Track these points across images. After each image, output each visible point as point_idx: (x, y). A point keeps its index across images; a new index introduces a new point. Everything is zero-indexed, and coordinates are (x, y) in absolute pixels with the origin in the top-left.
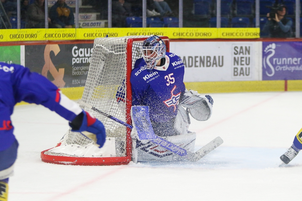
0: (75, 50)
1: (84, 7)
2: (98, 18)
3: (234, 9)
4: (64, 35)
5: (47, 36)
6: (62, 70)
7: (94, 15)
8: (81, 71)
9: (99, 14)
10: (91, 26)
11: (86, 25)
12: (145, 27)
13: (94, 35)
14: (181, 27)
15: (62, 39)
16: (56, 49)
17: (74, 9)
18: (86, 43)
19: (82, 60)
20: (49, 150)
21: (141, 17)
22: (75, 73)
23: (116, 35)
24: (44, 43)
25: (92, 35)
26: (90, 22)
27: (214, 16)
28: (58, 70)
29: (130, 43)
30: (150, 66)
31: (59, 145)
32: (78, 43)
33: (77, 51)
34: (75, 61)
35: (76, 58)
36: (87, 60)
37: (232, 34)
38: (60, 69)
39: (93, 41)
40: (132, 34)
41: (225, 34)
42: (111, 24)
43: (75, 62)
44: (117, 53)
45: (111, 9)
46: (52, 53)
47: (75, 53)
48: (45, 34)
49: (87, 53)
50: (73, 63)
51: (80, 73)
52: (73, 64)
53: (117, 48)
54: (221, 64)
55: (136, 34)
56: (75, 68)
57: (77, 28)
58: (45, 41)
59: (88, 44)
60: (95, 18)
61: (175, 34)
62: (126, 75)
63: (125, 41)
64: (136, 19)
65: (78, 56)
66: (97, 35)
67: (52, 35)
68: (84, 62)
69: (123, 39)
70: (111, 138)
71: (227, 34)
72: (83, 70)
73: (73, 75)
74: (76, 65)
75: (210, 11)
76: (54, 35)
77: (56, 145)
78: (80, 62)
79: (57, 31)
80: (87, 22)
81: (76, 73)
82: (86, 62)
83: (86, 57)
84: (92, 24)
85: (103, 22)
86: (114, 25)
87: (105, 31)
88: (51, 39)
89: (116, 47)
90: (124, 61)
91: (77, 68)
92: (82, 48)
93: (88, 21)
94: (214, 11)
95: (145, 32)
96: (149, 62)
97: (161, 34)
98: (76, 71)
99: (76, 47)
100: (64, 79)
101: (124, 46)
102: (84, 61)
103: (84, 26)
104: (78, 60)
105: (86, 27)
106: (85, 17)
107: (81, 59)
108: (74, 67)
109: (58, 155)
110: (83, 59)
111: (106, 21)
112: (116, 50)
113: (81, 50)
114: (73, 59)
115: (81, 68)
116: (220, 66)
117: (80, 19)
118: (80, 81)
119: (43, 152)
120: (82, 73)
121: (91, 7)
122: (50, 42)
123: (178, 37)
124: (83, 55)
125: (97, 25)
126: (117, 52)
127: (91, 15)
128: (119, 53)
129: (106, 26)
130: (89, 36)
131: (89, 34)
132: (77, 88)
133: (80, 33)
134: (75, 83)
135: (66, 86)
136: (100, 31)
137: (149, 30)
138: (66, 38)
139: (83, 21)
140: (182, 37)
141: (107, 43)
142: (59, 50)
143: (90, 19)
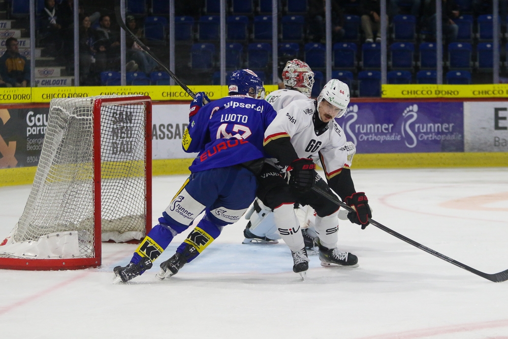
0: (31, 116)
1: (44, 59)
2: (63, 73)
4: (16, 97)
6: (13, 144)
7: (57, 70)
8: (39, 145)
9: (64, 68)
10: (53, 84)
11: (47, 84)
12: (124, 85)
13: (56, 96)
14: (172, 85)
15: (12, 101)
16: (5, 116)
17: (29, 61)
18: (41, 106)
19: (40, 130)
22: (30, 148)
23: (85, 95)
25: (53, 96)
26: (52, 80)
27: (218, 69)
31: (5, 242)
32: (34, 107)
33: (33, 118)
34: (30, 131)
35: (32, 127)
36: (46, 130)
38: (10, 143)
40: (107, 93)
42: (78, 82)
43: (30, 133)
47: (31, 121)
49: (47, 120)
50: (28, 134)
51: (37, 148)
52: (28, 136)
53: (80, 111)
56: (31, 141)
57: (33, 86)
61: (165, 94)
62: (92, 148)
64: (113, 75)
65: (35, 125)
68: (42, 133)
73: (28, 150)
74: (32, 136)
75: (213, 63)
76: (1, 97)
78: (38, 133)
79: (6, 92)
80: (48, 79)
81: (32, 147)
83: (46, 126)
84: (54, 82)
85: (69, 79)
86: (83, 83)
91: (34, 141)
92: (40, 114)
93: (49, 77)
94: (218, 63)
95: (124, 92)
98: (32, 145)
99: (31, 113)
100: (15, 156)
101: (89, 109)
102: (43, 131)
103: (44, 84)
104: (34, 130)
105: (46, 86)
106: (46, 72)
107: (38, 128)
108: (29, 140)
110: (42, 128)
113: (38, 116)
114: (28, 128)
115: (39, 141)
117: (37, 75)
118: (38, 159)
120: (40, 147)
121: (52, 59)
123: (168, 98)
124: (41, 123)
125: (61, 84)
127: (54, 70)
128: (82, 117)
129: (73, 84)
130: (48, 98)
131: (48, 95)
132: (33, 167)
133: (37, 94)
134: (31, 160)
135: (18, 165)
136: (63, 91)
137: (130, 90)
138: (18, 101)
139: (42, 78)
140: (174, 98)
141: (67, 104)
142: (9, 117)
143: (52, 75)
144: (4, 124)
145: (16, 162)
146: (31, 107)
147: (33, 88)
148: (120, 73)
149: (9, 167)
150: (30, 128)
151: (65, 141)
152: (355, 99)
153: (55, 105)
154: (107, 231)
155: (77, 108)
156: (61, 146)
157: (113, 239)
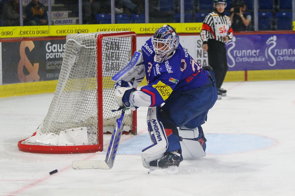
0: (49, 46)
1: (57, 5)
2: (70, 15)
3: (197, 6)
4: (38, 32)
5: (22, 33)
6: (37, 65)
7: (66, 13)
8: (54, 66)
9: (71, 12)
10: (63, 23)
11: (59, 23)
12: (113, 23)
13: (66, 31)
14: (147, 23)
15: (36, 35)
16: (31, 45)
17: (47, 7)
18: (59, 39)
19: (55, 55)
20: (26, 139)
21: (110, 14)
22: (49, 68)
23: (87, 31)
24: (19, 40)
25: (64, 31)
26: (62, 20)
27: (178, 12)
28: (33, 65)
29: (100, 38)
30: (160, 59)
31: (35, 134)
33: (50, 47)
34: (49, 56)
35: (49, 53)
36: (60, 55)
37: (195, 29)
38: (35, 64)
39: (65, 37)
40: (102, 30)
41: (188, 29)
43: (48, 57)
44: (88, 47)
46: (27, 49)
47: (49, 49)
48: (21, 32)
49: (60, 48)
50: (47, 58)
51: (53, 67)
52: (47, 59)
55: (105, 30)
56: (49, 63)
57: (50, 25)
58: (20, 38)
59: (60, 40)
60: (67, 16)
61: (142, 30)
62: (96, 69)
63: (96, 37)
64: (105, 16)
65: (52, 52)
66: (69, 31)
67: (27, 32)
68: (57, 57)
69: (94, 34)
70: (83, 128)
71: (190, 29)
72: (57, 64)
73: (47, 69)
74: (50, 60)
75: (174, 7)
76: (28, 33)
77: (32, 134)
78: (54, 57)
79: (31, 29)
80: (59, 20)
81: (50, 67)
82: (59, 57)
83: (59, 52)
84: (64, 22)
85: (74, 19)
86: (84, 22)
87: (76, 27)
88: (26, 36)
90: (95, 55)
91: (51, 63)
92: (55, 44)
93: (60, 18)
94: (178, 8)
95: (114, 28)
96: (159, 55)
97: (129, 30)
98: (50, 65)
99: (49, 43)
100: (38, 73)
101: (94, 41)
104: (51, 56)
105: (58, 24)
106: (58, 15)
107: (54, 54)
108: (48, 62)
109: (35, 145)
110: (57, 54)
111: (77, 18)
112: (87, 44)
113: (54, 45)
114: (47, 54)
115: (55, 63)
117: (53, 17)
118: (54, 75)
119: (20, 142)
120: (55, 67)
121: (63, 5)
122: (25, 39)
123: (144, 32)
124: (56, 50)
125: (69, 22)
127: (63, 13)
128: (90, 47)
129: (77, 23)
130: (61, 33)
131: (61, 31)
132: (51, 81)
133: (53, 30)
134: (49, 76)
135: (40, 80)
136: (71, 28)
137: (118, 26)
138: (40, 35)
139: (55, 19)
140: (148, 32)
141: (78, 38)
142: (34, 46)
143: (63, 17)
144: (31, 51)
145: (39, 77)
146: (50, 39)
147: (50, 26)
148: (111, 15)
149: (34, 81)
150: (48, 54)
151: (76, 63)
152: (274, 31)
153: (70, 39)
154: (105, 126)
155: (85, 41)
156: (74, 67)
157: (110, 131)
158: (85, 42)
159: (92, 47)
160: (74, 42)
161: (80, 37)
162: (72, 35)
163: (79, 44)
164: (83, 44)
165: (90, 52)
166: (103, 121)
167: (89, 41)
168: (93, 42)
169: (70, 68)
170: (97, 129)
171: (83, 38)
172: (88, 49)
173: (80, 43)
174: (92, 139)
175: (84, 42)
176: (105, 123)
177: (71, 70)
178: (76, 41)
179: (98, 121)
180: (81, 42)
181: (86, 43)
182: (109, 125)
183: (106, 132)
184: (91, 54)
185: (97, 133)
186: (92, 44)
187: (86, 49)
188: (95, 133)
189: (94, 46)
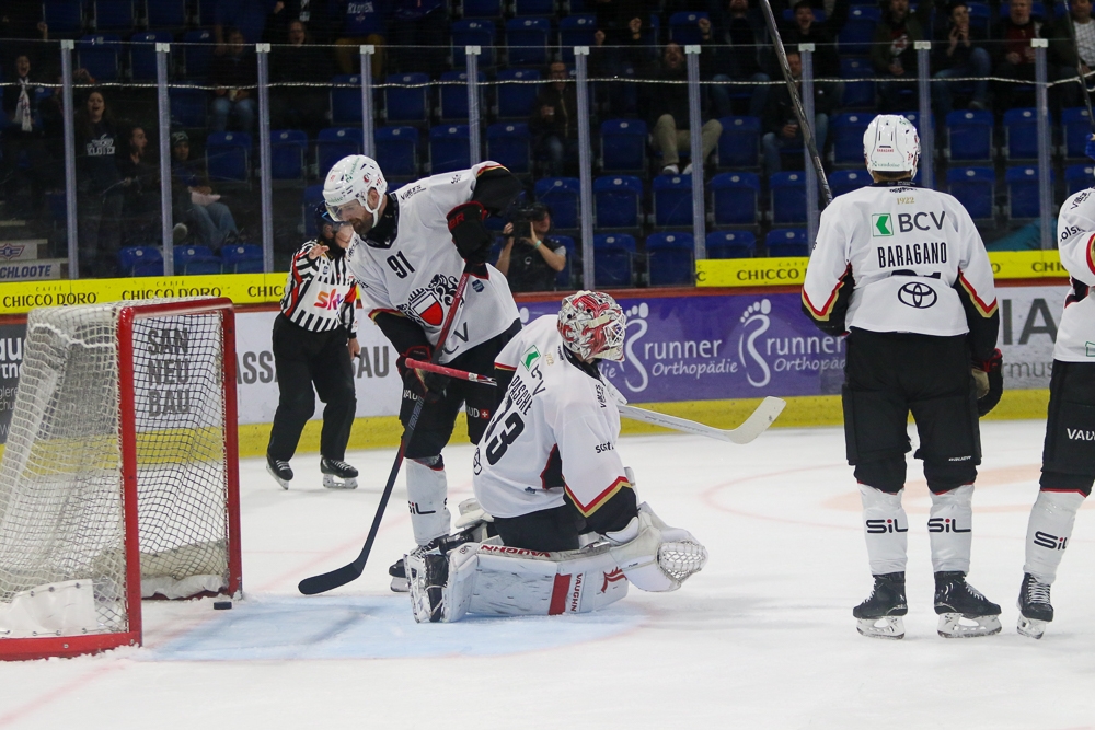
1: (4, 224)
2: (43, 253)
7: (31, 247)
9: (45, 241)
10: (23, 276)
11: (10, 274)
12: (169, 275)
13: (31, 300)
14: (268, 272)
23: (92, 298)
25: (26, 300)
26: (20, 267)
29: (127, 320)
36: (13, 369)
39: (26, 316)
40: (136, 294)
42: (77, 271)
44: (91, 346)
45: (76, 228)
49: (15, 351)
53: (92, 332)
54: (381, 370)
55: (145, 295)
59: (14, 326)
60: (35, 255)
62: (117, 409)
63: (114, 315)
66: (40, 300)
68: (6, 376)
69: (109, 308)
70: (80, 582)
72: (5, 398)
80: (12, 266)
82: (11, 375)
83: (12, 362)
84: (25, 272)
85: (56, 264)
86: (86, 272)
87: (61, 287)
89: (88, 329)
90: (111, 369)
93: (14, 262)
95: (171, 287)
97: (216, 292)
101: (110, 327)
102: (7, 372)
105: (10, 279)
106: (8, 252)
110: (5, 366)
111: (64, 261)
112: (89, 337)
116: (379, 375)
120: (2, 406)
121: (22, 223)
123: (261, 299)
125: (40, 274)
126: (92, 341)
127: (23, 247)
128: (97, 345)
129: (65, 275)
130: (16, 304)
131: (16, 299)
136: (47, 288)
137: (183, 283)
139: (1, 263)
140: (273, 298)
141: (63, 318)
143: (21, 257)
148: (161, 251)
151: (60, 393)
152: (643, 290)
153: (39, 322)
154: (148, 577)
155: (84, 327)
156: (54, 404)
157: (161, 591)
158: (82, 329)
159: (103, 345)
160: (50, 332)
161: (69, 316)
162: (44, 310)
163: (66, 338)
164: (78, 337)
165: (99, 359)
166: (141, 560)
167: (95, 328)
168: (106, 330)
169: (41, 407)
170: (124, 586)
171: (77, 319)
172: (93, 349)
173: (68, 333)
174: (110, 614)
175: (81, 332)
176: (146, 566)
177: (42, 413)
178: (56, 327)
179: (125, 562)
180: (73, 330)
181: (85, 335)
182: (159, 575)
183: (151, 595)
184: (101, 364)
185: (123, 599)
186: (103, 335)
187: (87, 349)
188: (118, 599)
189: (107, 340)
